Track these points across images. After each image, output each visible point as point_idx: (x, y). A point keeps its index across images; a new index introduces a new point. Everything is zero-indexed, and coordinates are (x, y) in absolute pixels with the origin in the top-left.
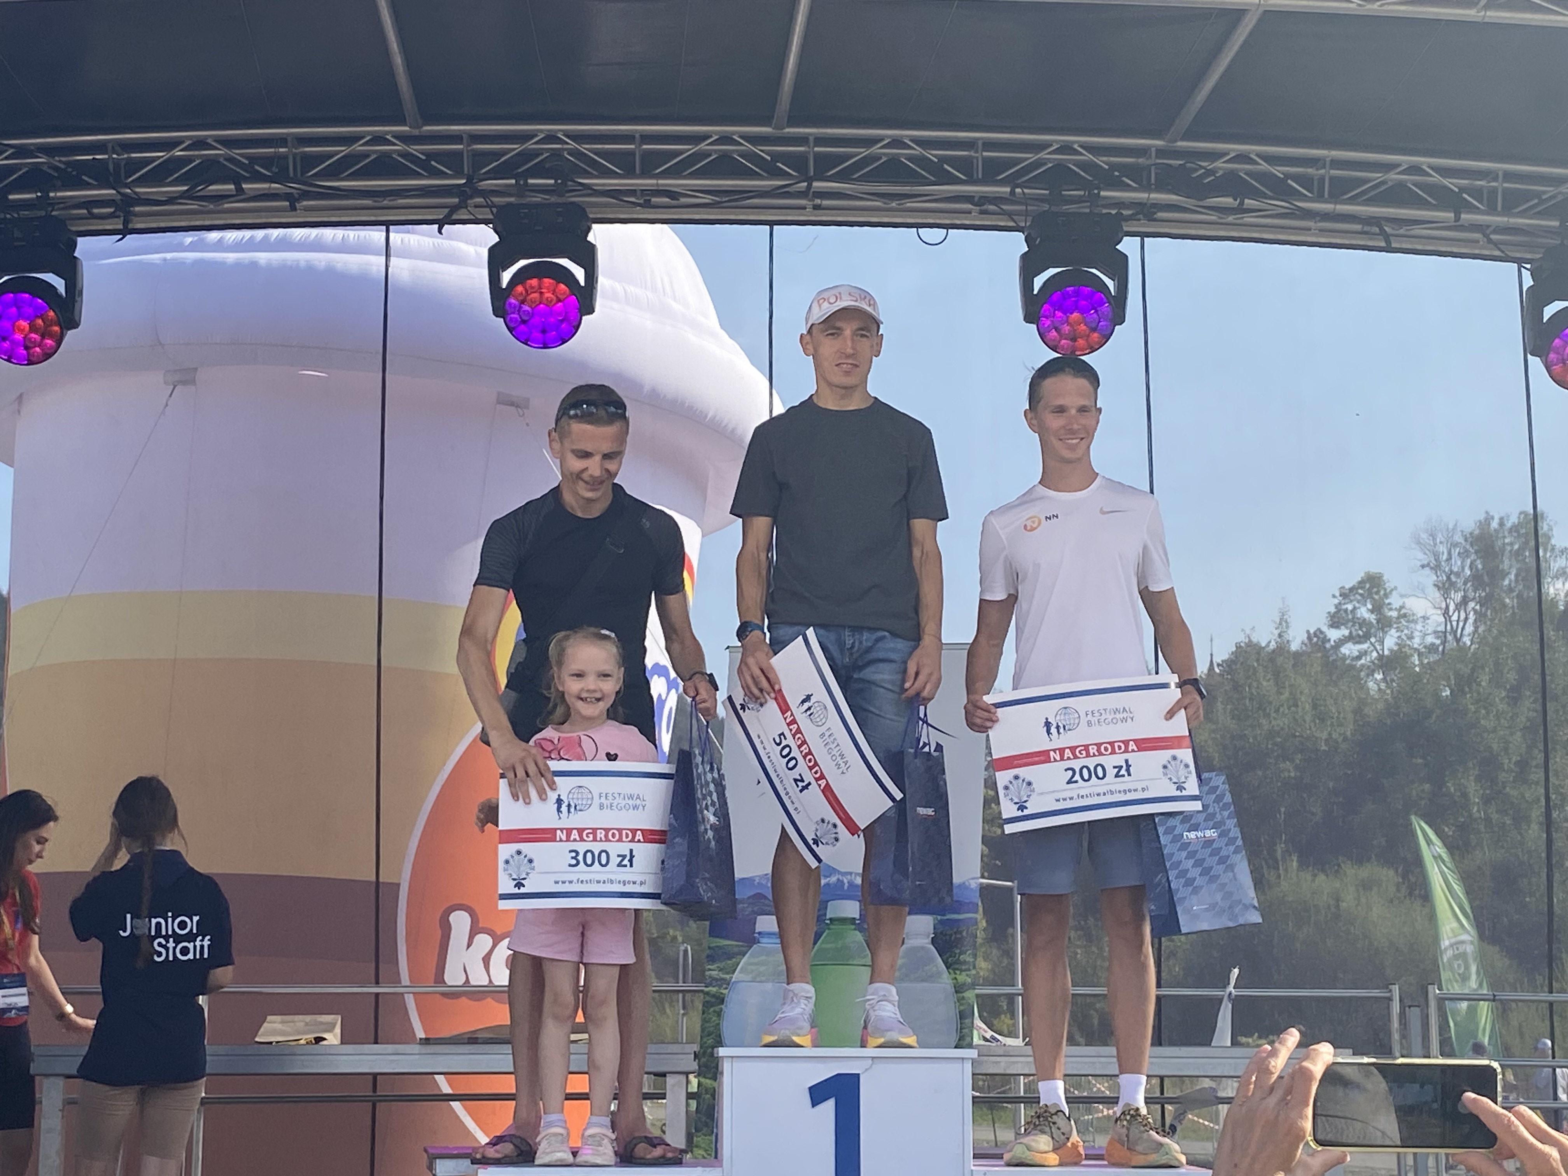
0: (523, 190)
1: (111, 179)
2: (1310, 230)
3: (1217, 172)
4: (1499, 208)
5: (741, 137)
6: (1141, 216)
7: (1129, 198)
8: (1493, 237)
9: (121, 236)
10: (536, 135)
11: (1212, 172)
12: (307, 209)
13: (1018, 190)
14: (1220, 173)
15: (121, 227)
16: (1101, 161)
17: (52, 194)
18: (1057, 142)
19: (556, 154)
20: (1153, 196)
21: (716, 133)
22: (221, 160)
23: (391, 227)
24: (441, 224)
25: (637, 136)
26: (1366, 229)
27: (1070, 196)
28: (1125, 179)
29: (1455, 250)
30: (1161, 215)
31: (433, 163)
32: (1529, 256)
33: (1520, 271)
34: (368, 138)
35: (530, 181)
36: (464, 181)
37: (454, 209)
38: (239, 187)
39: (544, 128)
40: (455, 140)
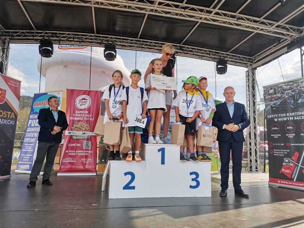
4: (214, 55)
5: (134, 40)
8: (213, 59)
9: (59, 45)
10: (109, 37)
12: (82, 43)
17: (50, 38)
19: (112, 40)
21: (131, 39)
23: (92, 47)
25: (122, 38)
29: (209, 60)
31: (97, 39)
33: (215, 62)
34: (90, 35)
36: (101, 41)
38: (74, 40)
39: (111, 36)
40: (100, 37)
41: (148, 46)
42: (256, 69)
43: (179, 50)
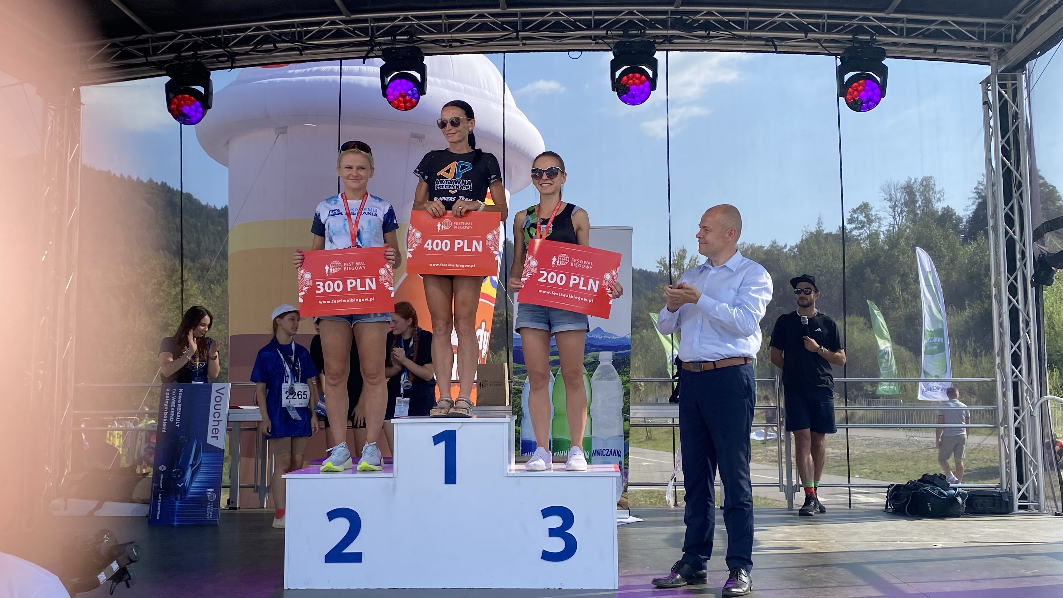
0: (394, 41)
1: (223, 45)
2: (742, 44)
3: (700, 21)
4: (825, 31)
5: (488, 14)
6: (666, 42)
7: (657, 33)
8: (824, 45)
9: (230, 70)
10: (400, 17)
11: (698, 21)
12: (307, 54)
13: (609, 32)
14: (702, 21)
15: (230, 66)
16: (647, 18)
17: (199, 52)
18: (626, 10)
19: (411, 26)
20: (669, 32)
21: (477, 12)
22: (271, 35)
23: (342, 61)
24: (364, 58)
25: (443, 15)
26: (767, 43)
27: (633, 34)
28: (657, 25)
29: (807, 51)
30: (675, 41)
31: (356, 31)
32: (841, 52)
33: (836, 59)
34: (329, 22)
35: (397, 38)
36: (368, 39)
37: (369, 52)
38: (275, 46)
39: (402, 14)
40: (365, 20)
41: (548, 29)
42: (1021, 66)
43: (673, 28)
